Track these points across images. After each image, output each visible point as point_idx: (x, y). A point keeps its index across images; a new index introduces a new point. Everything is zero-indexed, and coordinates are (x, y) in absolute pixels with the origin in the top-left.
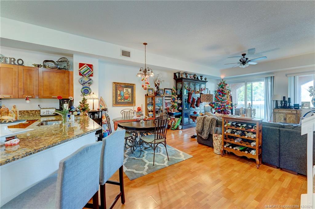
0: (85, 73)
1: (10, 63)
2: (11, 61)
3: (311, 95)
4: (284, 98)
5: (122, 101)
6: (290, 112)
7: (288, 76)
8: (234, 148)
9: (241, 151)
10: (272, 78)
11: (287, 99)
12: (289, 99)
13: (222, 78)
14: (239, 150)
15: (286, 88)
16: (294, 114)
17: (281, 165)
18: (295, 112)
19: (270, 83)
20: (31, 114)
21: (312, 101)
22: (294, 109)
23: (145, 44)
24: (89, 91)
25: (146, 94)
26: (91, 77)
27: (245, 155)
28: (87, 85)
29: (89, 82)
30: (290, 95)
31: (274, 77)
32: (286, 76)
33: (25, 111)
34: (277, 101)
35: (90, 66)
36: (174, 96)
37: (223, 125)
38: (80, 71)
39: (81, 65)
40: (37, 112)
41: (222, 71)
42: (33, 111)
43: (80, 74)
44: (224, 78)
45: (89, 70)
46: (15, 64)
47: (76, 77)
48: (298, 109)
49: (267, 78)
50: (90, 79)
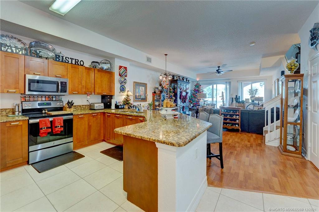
0: (123, 74)
1: (75, 64)
2: (76, 62)
3: (250, 95)
4: (236, 96)
5: (139, 97)
6: (240, 105)
7: (239, 82)
8: (227, 125)
9: (231, 126)
10: (230, 83)
11: (238, 97)
12: (239, 97)
13: (198, 80)
14: (230, 125)
15: (237, 90)
16: (242, 106)
17: (250, 130)
18: (243, 105)
19: (228, 86)
20: (83, 109)
21: (250, 98)
22: (241, 103)
23: (166, 55)
24: (125, 89)
25: (153, 92)
26: (126, 78)
27: (233, 128)
28: (123, 84)
29: (124, 81)
30: (239, 95)
31: (231, 82)
32: (238, 82)
33: (78, 106)
34: (232, 98)
35: (126, 68)
36: (172, 94)
37: (220, 112)
38: (120, 72)
39: (121, 67)
40: (86, 107)
41: (198, 75)
42: (84, 105)
43: (120, 75)
44: (199, 81)
45: (125, 72)
46: (78, 65)
47: (117, 77)
48: (244, 103)
49: (226, 82)
50: (125, 79)
